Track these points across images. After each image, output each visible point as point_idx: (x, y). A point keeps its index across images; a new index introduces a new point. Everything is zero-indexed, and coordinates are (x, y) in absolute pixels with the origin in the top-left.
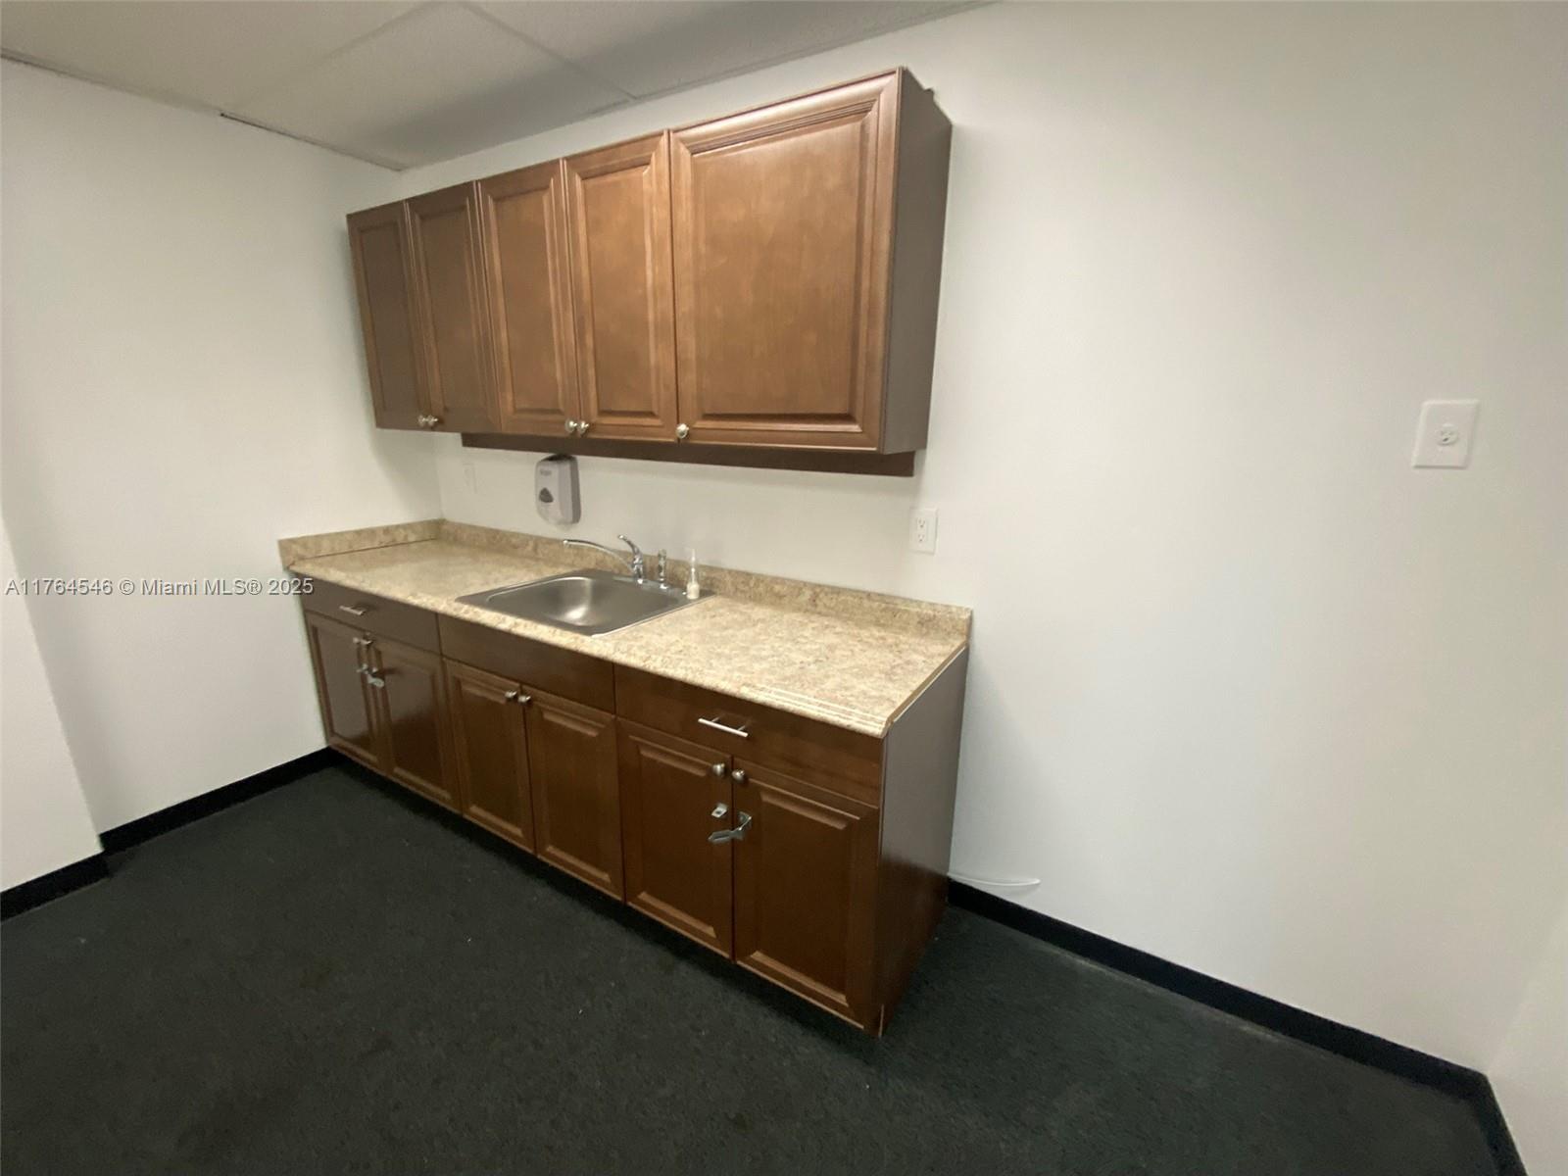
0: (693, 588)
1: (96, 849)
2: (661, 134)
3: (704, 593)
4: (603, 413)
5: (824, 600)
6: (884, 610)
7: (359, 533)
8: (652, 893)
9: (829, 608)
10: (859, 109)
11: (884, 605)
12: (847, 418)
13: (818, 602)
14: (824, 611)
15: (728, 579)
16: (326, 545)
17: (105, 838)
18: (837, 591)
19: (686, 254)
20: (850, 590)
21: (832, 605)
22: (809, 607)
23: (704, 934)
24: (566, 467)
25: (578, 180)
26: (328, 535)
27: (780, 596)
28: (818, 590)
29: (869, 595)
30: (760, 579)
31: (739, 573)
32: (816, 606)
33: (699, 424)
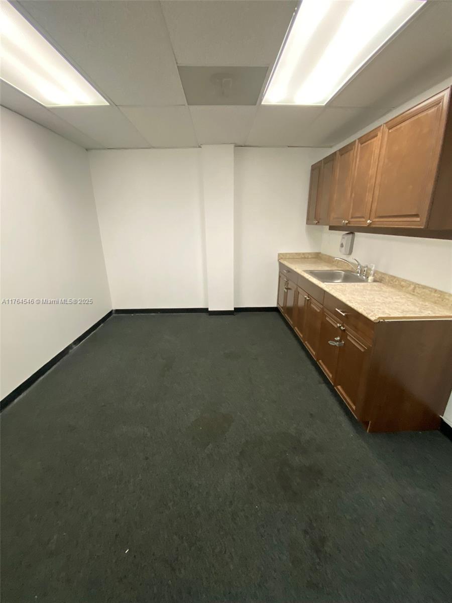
0: (371, 278)
1: (233, 309)
2: (381, 125)
3: (375, 281)
4: (352, 218)
5: (418, 290)
6: (439, 297)
7: (296, 253)
8: (323, 361)
9: (419, 294)
10: (438, 103)
11: (439, 295)
12: (417, 216)
13: (415, 291)
14: (416, 294)
15: (387, 278)
16: (288, 256)
17: (235, 308)
18: (424, 287)
19: (381, 164)
20: (430, 288)
21: (420, 293)
22: (411, 292)
23: (330, 376)
24: (351, 236)
25: (360, 144)
26: (289, 254)
27: (402, 286)
28: (417, 286)
29: (436, 291)
30: (398, 279)
31: (392, 276)
32: (414, 292)
33: (374, 220)
